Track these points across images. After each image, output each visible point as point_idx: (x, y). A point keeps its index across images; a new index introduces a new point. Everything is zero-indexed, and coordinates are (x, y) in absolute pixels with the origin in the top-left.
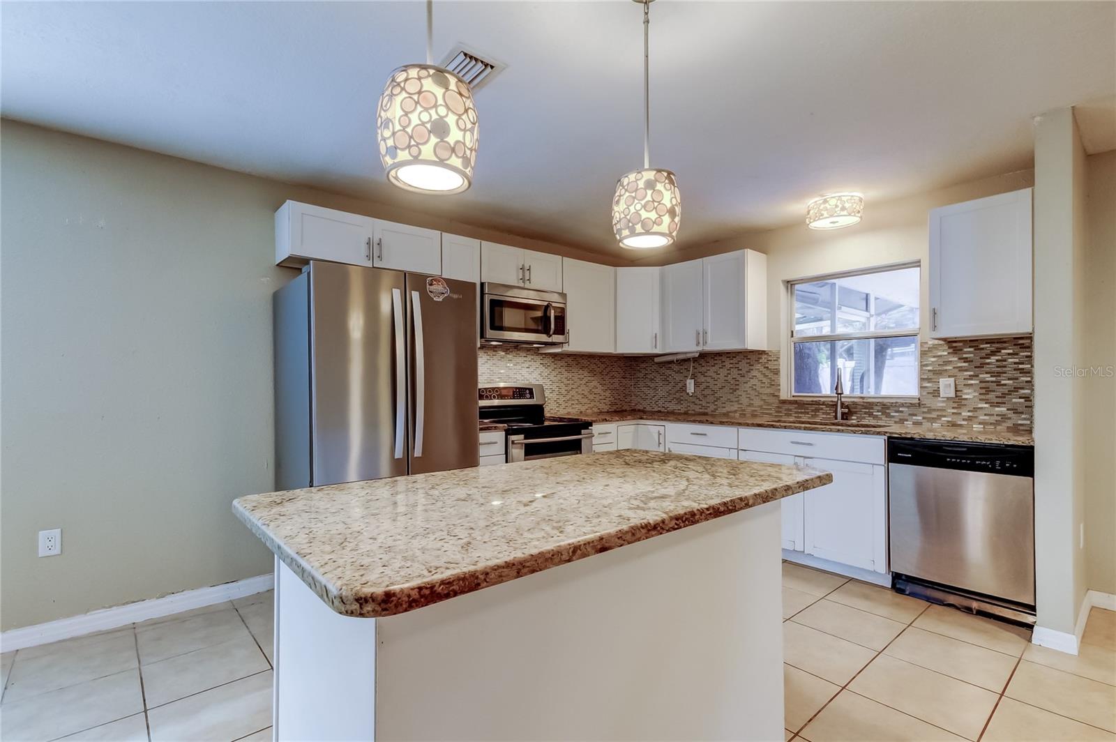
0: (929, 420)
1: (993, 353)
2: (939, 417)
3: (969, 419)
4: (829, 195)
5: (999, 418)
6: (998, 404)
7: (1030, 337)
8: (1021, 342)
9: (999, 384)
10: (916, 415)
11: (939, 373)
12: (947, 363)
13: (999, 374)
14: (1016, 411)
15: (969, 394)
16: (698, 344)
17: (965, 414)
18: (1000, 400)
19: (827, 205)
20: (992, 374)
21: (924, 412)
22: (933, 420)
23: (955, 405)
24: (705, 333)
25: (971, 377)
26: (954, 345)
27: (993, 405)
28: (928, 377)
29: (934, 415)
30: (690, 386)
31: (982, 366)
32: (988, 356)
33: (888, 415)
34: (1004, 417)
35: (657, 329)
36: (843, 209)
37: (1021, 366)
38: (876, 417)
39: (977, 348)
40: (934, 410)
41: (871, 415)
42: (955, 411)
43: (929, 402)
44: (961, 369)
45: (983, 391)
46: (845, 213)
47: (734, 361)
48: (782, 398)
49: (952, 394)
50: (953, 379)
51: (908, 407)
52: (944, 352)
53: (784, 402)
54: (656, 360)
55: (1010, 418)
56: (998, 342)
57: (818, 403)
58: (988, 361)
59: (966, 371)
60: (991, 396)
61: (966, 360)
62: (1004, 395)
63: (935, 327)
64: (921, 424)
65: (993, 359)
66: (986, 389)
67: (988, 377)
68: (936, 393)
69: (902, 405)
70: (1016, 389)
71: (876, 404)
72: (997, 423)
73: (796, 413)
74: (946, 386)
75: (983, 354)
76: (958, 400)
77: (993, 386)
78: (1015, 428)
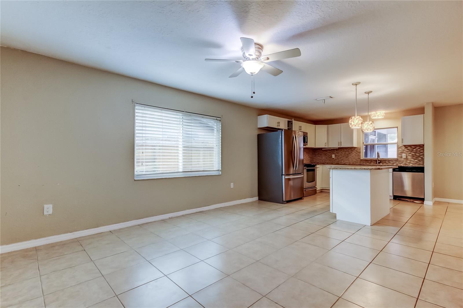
0: (400, 163)
1: (415, 148)
2: (402, 163)
3: (409, 163)
4: (377, 112)
6: (416, 159)
7: (423, 145)
8: (421, 146)
9: (416, 155)
10: (397, 162)
11: (402, 153)
12: (404, 150)
13: (416, 153)
14: (420, 161)
15: (409, 157)
16: (339, 145)
17: (408, 162)
19: (377, 114)
20: (415, 153)
21: (399, 161)
22: (401, 163)
24: (341, 143)
25: (410, 154)
26: (406, 146)
28: (399, 154)
29: (401, 162)
30: (333, 156)
31: (412, 151)
32: (413, 149)
33: (390, 163)
35: (326, 141)
36: (381, 115)
37: (421, 151)
38: (387, 163)
39: (411, 147)
41: (385, 162)
42: (406, 161)
43: (399, 159)
44: (407, 152)
46: (381, 116)
47: (347, 150)
48: (361, 159)
50: (405, 154)
52: (403, 148)
53: (362, 160)
54: (323, 149)
55: (418, 162)
56: (416, 146)
57: (371, 160)
59: (409, 152)
60: (414, 158)
61: (408, 150)
62: (417, 157)
63: (402, 143)
65: (415, 149)
66: (413, 156)
67: (413, 153)
68: (402, 157)
69: (394, 160)
70: (420, 156)
71: (387, 160)
72: (415, 163)
73: (365, 163)
74: (404, 156)
76: (407, 159)
77: (415, 156)
78: (419, 164)
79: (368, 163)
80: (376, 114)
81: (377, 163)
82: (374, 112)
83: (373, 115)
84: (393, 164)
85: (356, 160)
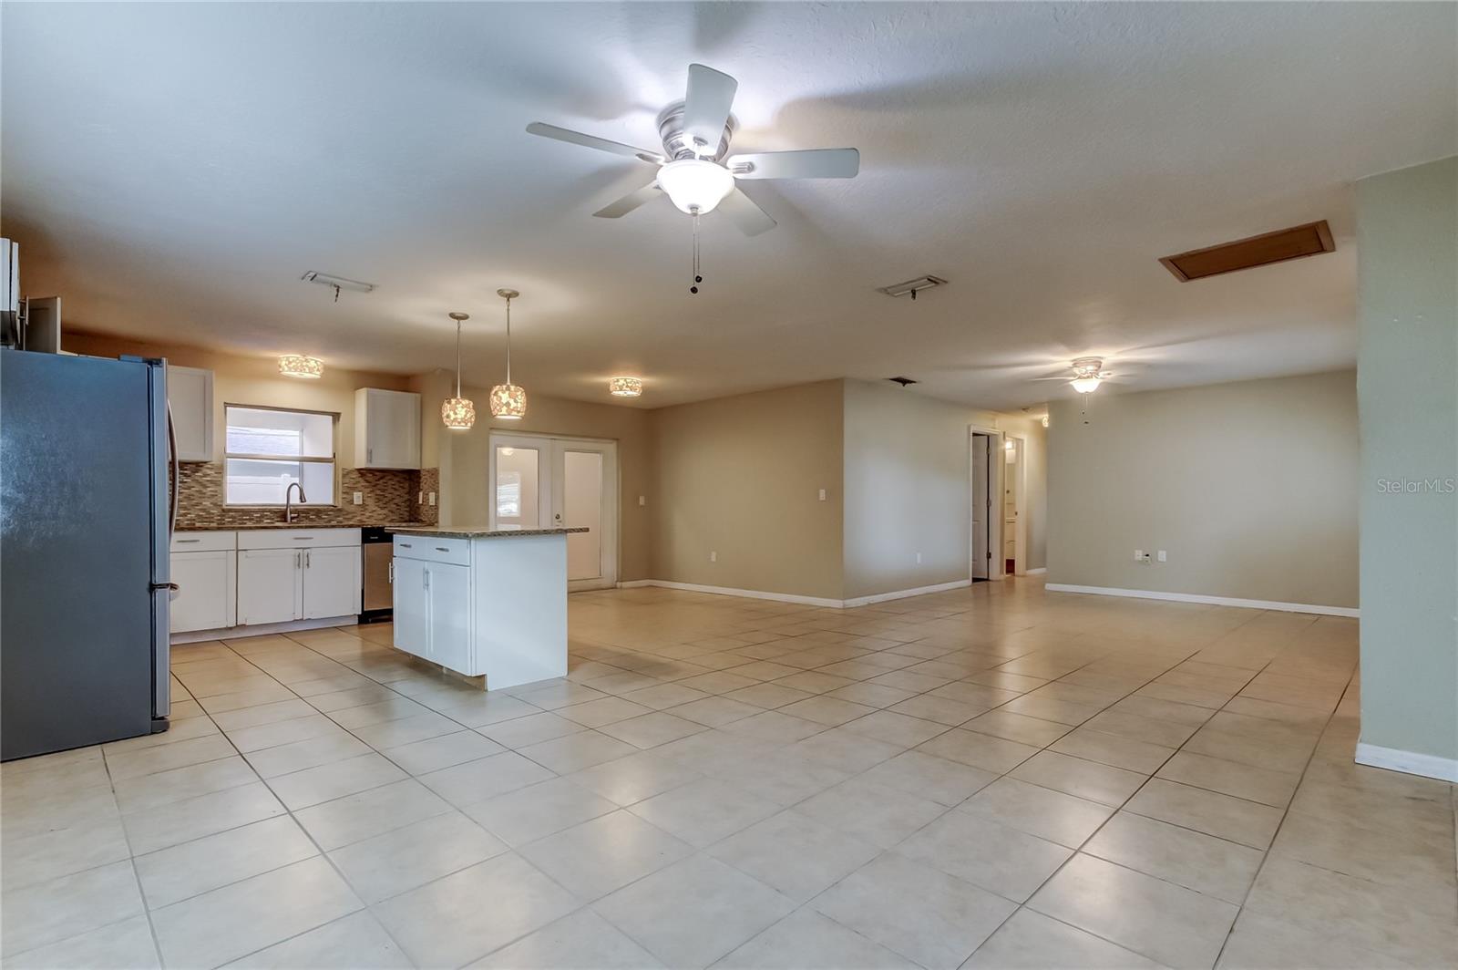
1: (382, 478)
2: (353, 518)
3: (370, 517)
5: (384, 516)
6: (384, 508)
8: (394, 472)
9: (385, 496)
10: (339, 516)
11: (354, 489)
12: (357, 483)
14: (392, 512)
15: (370, 502)
17: (368, 514)
18: (385, 505)
20: (382, 491)
21: (345, 514)
23: (362, 509)
25: (371, 492)
26: (361, 471)
27: (382, 508)
28: (342, 491)
29: (350, 516)
31: (376, 485)
32: (379, 480)
33: (320, 518)
38: (312, 520)
39: (373, 475)
40: (351, 512)
41: (307, 518)
42: (362, 512)
43: (346, 507)
44: (366, 487)
45: (377, 500)
48: (225, 507)
49: (361, 503)
50: (361, 493)
51: (334, 511)
52: (355, 475)
53: (230, 510)
55: (389, 516)
57: (264, 511)
58: (379, 483)
59: (368, 488)
60: (381, 503)
61: (367, 481)
65: (381, 482)
67: (378, 492)
68: (351, 502)
69: (331, 511)
70: (392, 499)
71: (314, 510)
72: (384, 519)
73: (240, 520)
74: (357, 497)
75: (376, 478)
76: (363, 506)
77: (382, 497)
78: (392, 521)
79: (253, 519)
80: (304, 364)
81: (286, 521)
82: (298, 356)
83: (294, 364)
84: (330, 521)
85: (203, 510)
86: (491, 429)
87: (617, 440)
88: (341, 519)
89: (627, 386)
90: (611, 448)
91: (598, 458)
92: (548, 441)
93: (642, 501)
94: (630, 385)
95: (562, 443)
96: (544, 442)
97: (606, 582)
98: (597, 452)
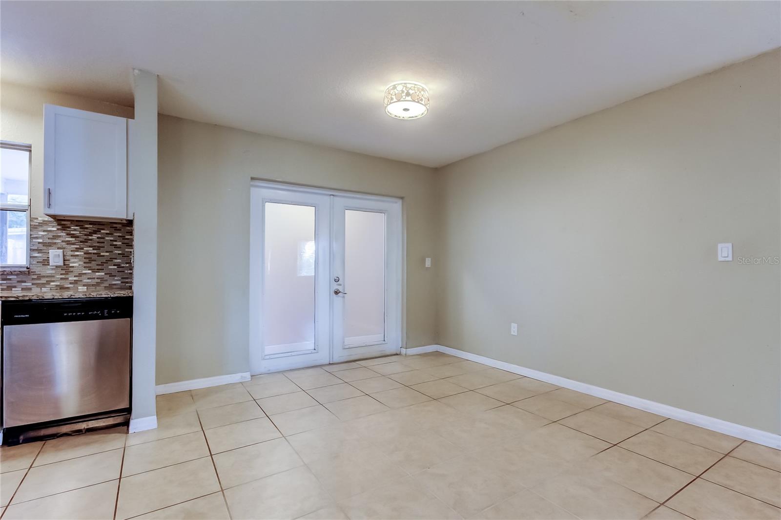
0: (37, 285)
1: (95, 232)
2: (48, 282)
3: (76, 282)
5: (99, 281)
6: (99, 270)
7: (130, 223)
8: (115, 226)
9: (99, 255)
10: (25, 282)
11: (49, 245)
12: (55, 237)
13: (99, 248)
14: (111, 275)
15: (76, 263)
17: (72, 278)
18: (100, 267)
20: (94, 248)
21: (33, 279)
22: (43, 285)
23: (64, 272)
25: (77, 250)
26: (62, 222)
27: (94, 271)
28: (37, 248)
29: (43, 281)
31: (86, 241)
32: (91, 234)
34: (102, 279)
37: (115, 243)
39: (82, 228)
40: (44, 277)
42: (63, 276)
43: (38, 269)
44: (69, 243)
45: (87, 261)
49: (61, 263)
50: (61, 251)
51: (17, 275)
52: (54, 228)
55: (106, 280)
56: (99, 224)
58: (90, 237)
59: (73, 244)
60: (93, 265)
61: (73, 236)
62: (102, 264)
63: (49, 205)
64: (30, 289)
65: (95, 237)
66: (89, 259)
67: (90, 250)
68: (46, 262)
69: (11, 273)
70: (112, 259)
72: (98, 284)
74: (55, 256)
75: (87, 231)
76: (66, 268)
77: (95, 257)
78: (110, 287)
84: (10, 288)
86: (252, 179)
87: (402, 198)
88: (29, 284)
89: (408, 94)
90: (396, 207)
91: (381, 218)
92: (327, 198)
93: (428, 263)
94: (411, 92)
95: (340, 201)
96: (324, 200)
97: (390, 348)
98: (380, 211)
